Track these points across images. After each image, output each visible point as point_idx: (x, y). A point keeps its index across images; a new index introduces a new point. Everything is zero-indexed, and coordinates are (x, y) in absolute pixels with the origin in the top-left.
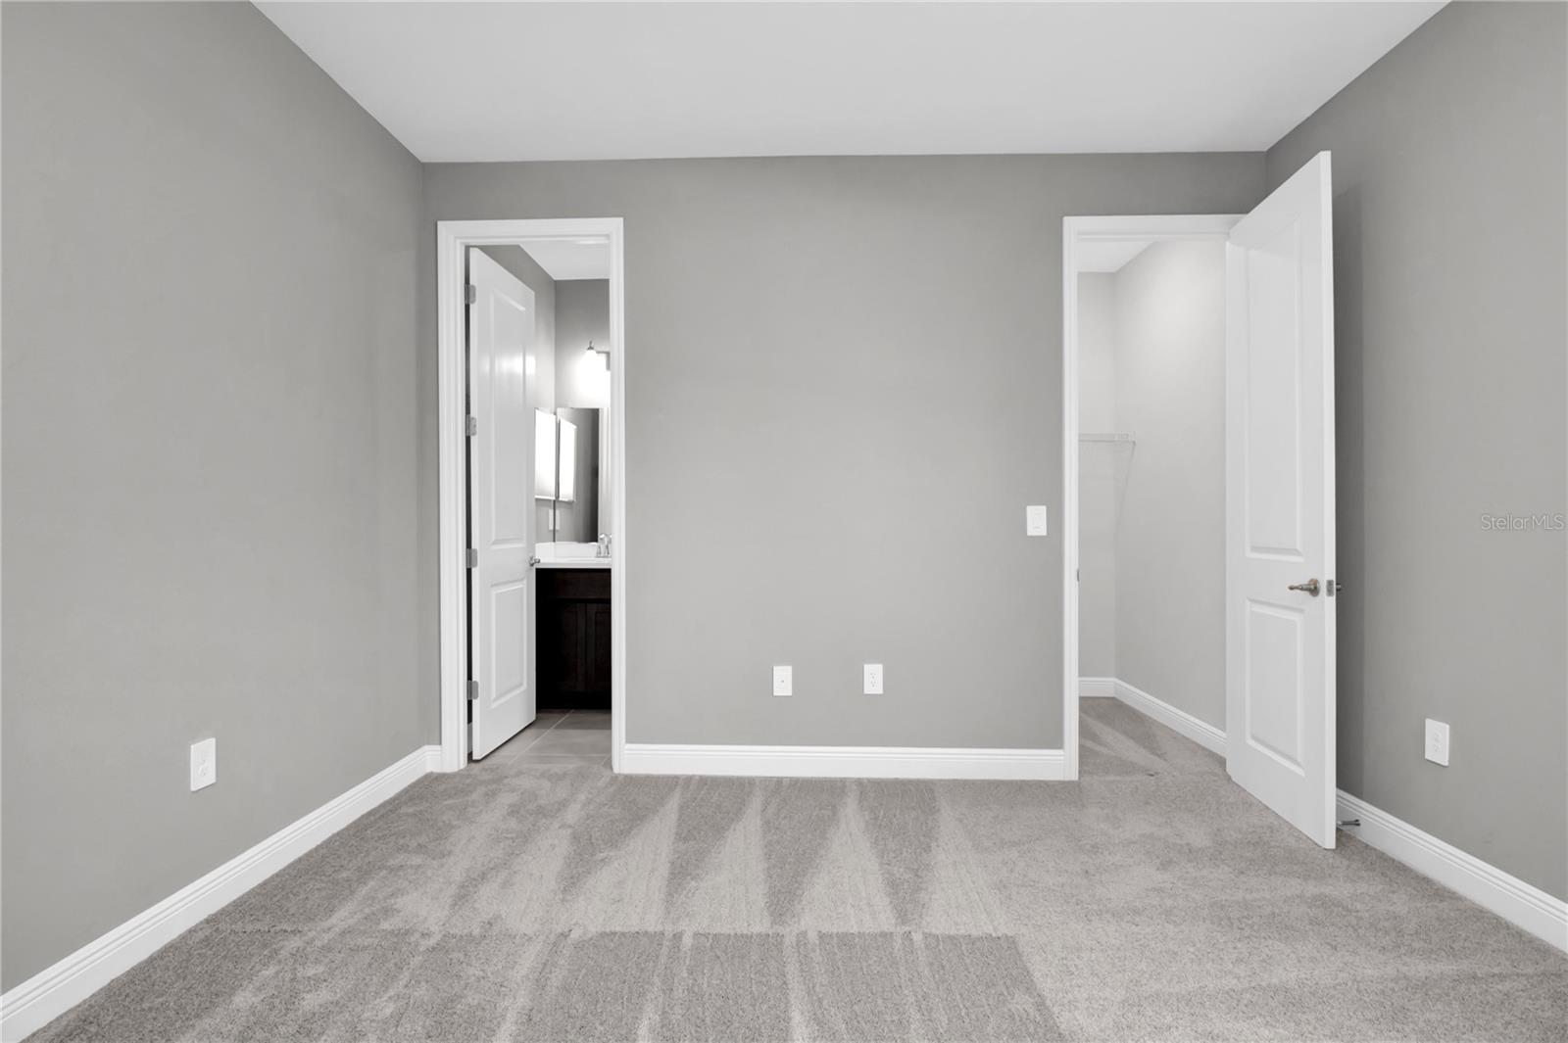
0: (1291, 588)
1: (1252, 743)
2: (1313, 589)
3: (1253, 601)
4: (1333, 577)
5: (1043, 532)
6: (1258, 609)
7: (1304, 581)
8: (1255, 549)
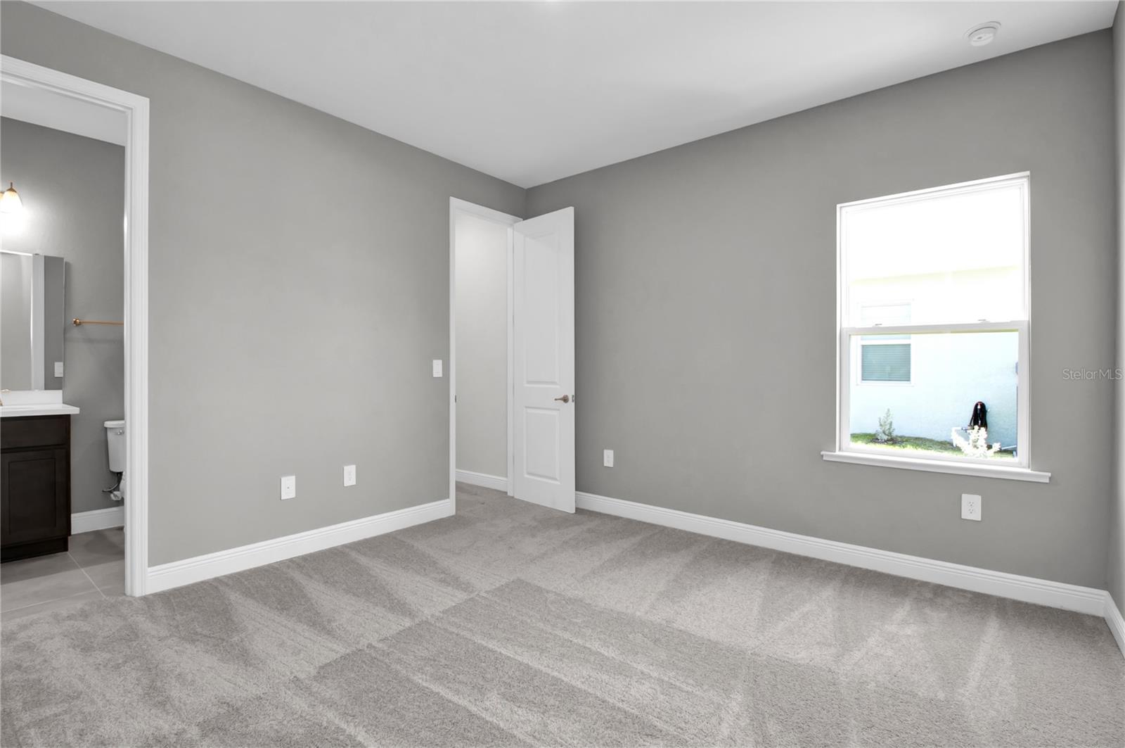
0: (556, 400)
1: (526, 476)
2: (565, 400)
3: (526, 407)
4: (574, 394)
5: (440, 375)
6: (530, 411)
7: (562, 396)
8: (529, 382)
